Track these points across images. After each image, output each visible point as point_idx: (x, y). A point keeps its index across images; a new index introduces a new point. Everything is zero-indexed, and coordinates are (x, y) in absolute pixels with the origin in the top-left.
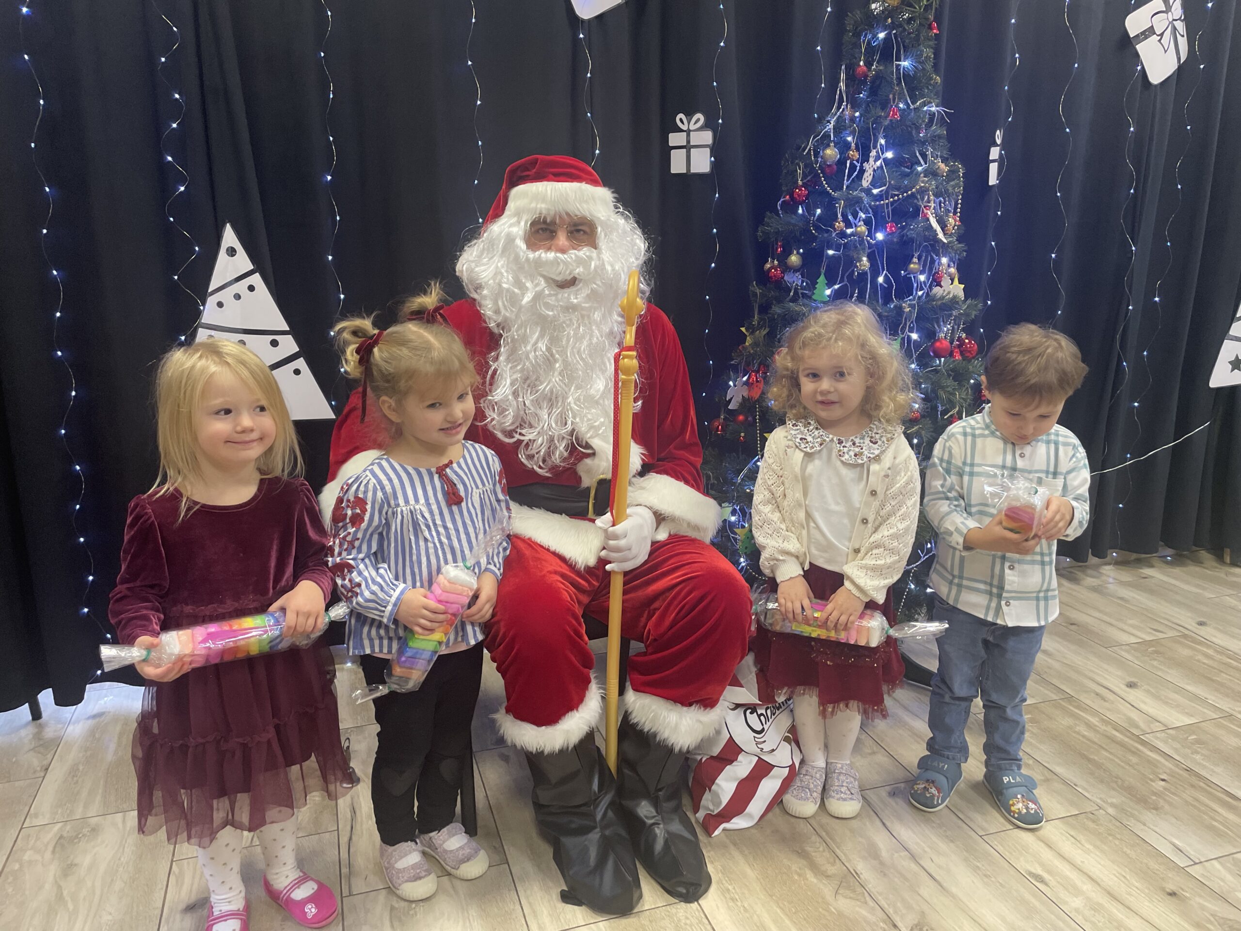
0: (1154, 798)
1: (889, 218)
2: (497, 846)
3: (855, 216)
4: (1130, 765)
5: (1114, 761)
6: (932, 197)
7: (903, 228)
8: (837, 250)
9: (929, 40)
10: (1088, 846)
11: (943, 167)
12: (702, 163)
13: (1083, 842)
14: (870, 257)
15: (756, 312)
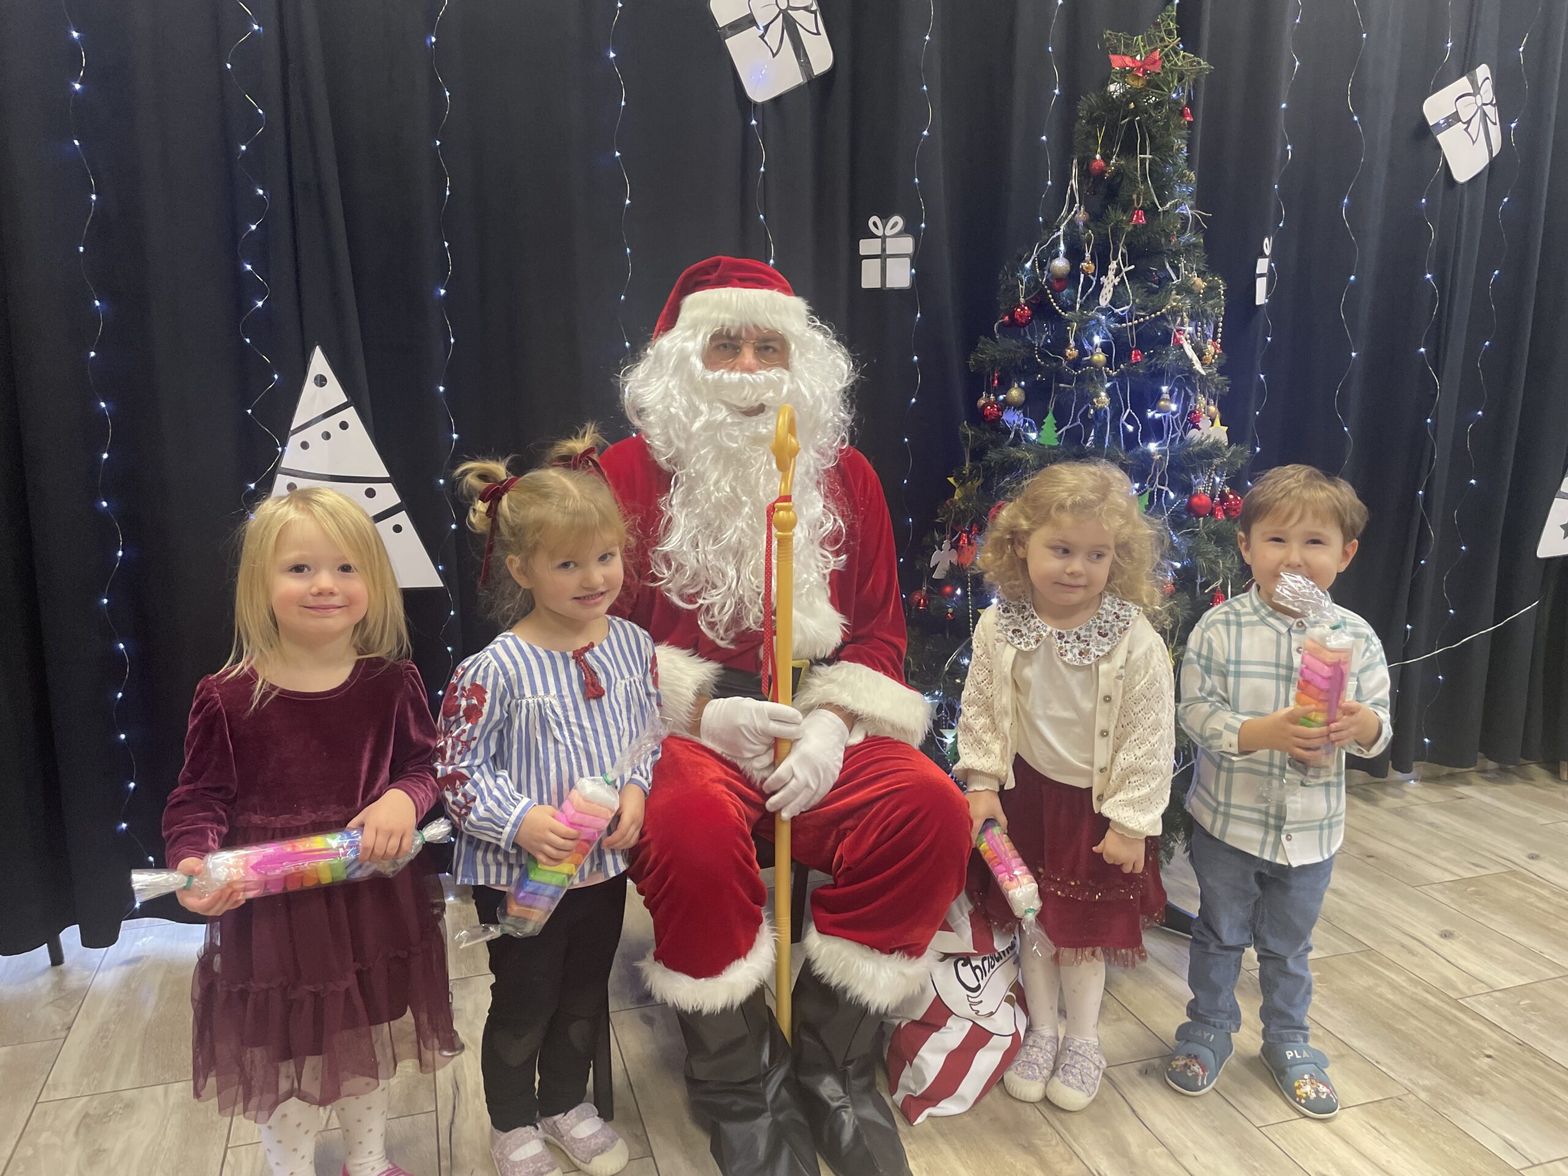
0: (1478, 1079)
1: (1133, 345)
2: (639, 1134)
3: (1091, 344)
4: (1446, 1037)
5: (1425, 1031)
6: (1186, 320)
7: (1150, 356)
8: (1069, 383)
9: (1182, 129)
10: (1395, 1140)
11: (1200, 283)
12: (900, 276)
13: (1389, 1136)
14: (1110, 392)
15: (968, 459)
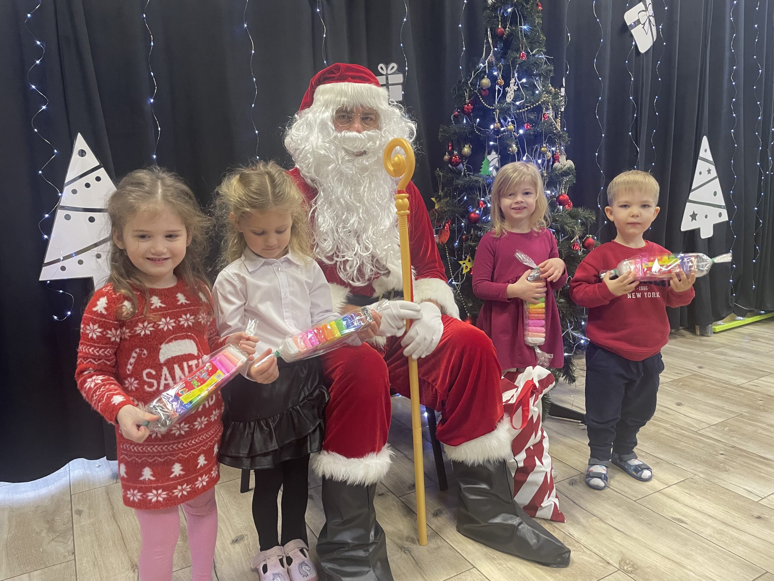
0: (722, 465)
1: (525, 121)
3: (505, 120)
4: (700, 448)
5: (690, 447)
6: (550, 107)
8: (495, 141)
9: (538, 13)
10: (698, 497)
11: (553, 90)
14: (517, 145)
15: (440, 188)
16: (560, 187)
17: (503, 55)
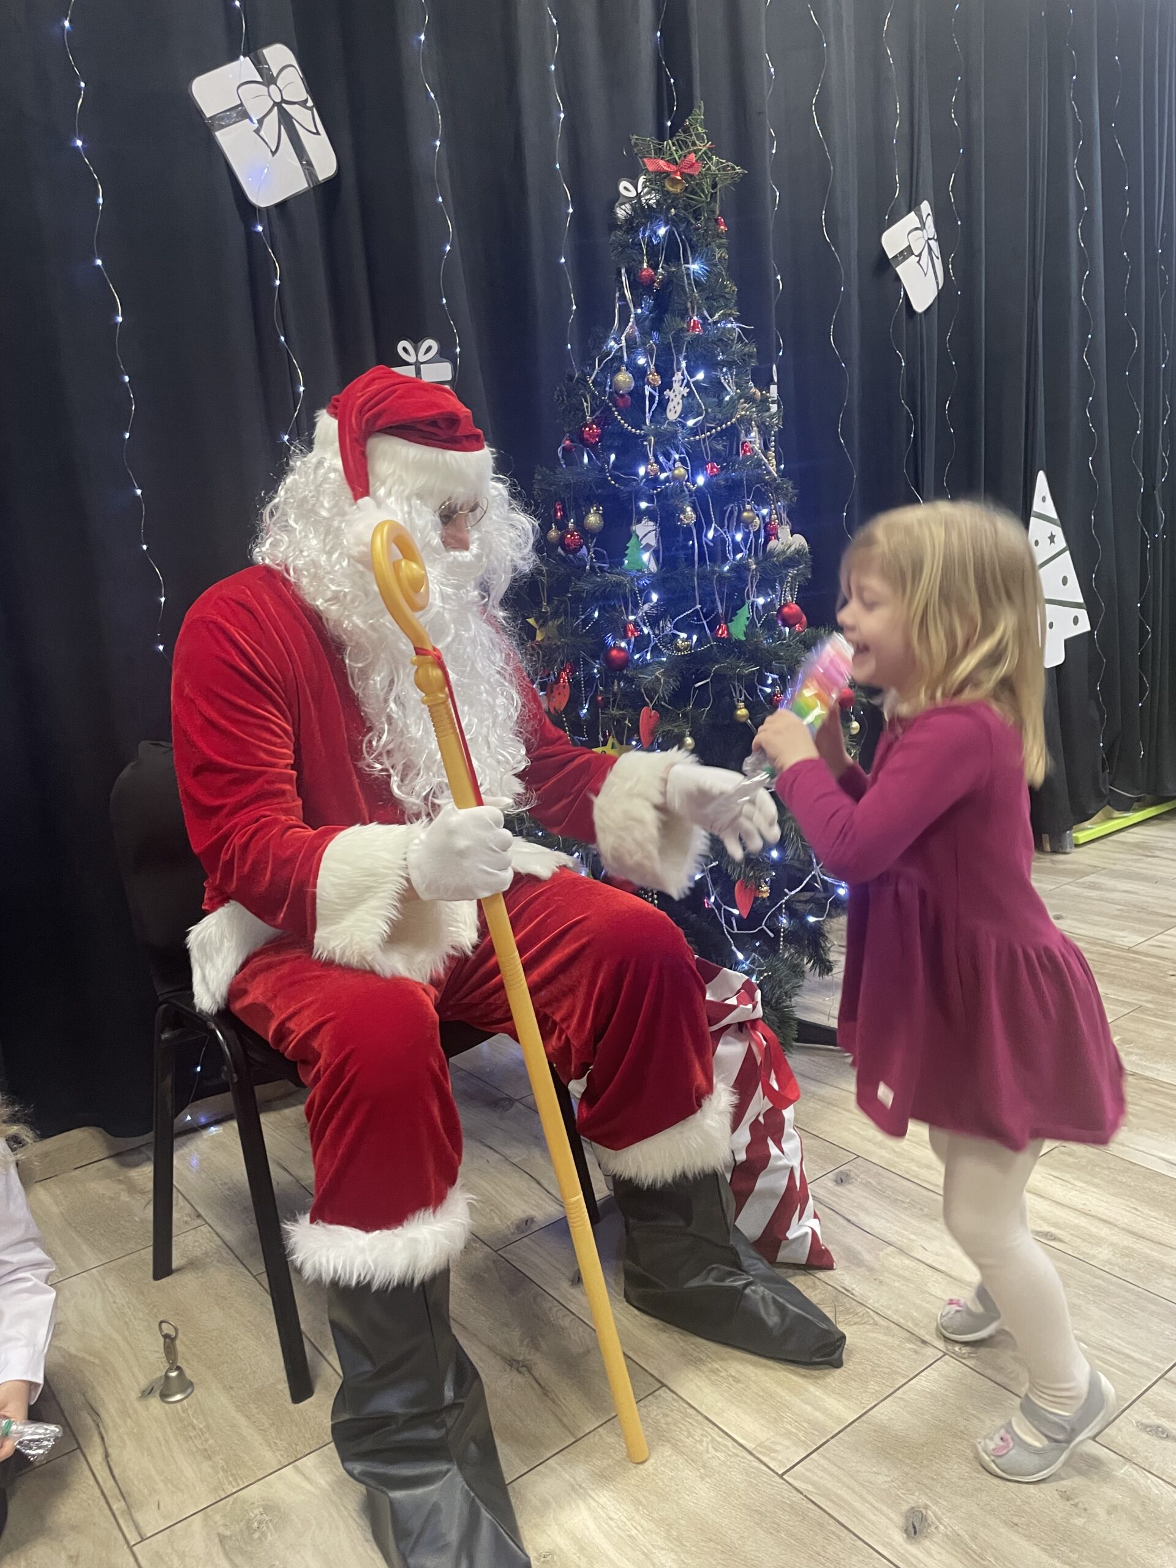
1: (708, 458)
3: (668, 457)
6: (755, 429)
7: (726, 469)
8: (651, 501)
9: (721, 238)
11: (758, 393)
14: (694, 507)
15: (544, 596)
16: (781, 587)
17: (655, 322)
